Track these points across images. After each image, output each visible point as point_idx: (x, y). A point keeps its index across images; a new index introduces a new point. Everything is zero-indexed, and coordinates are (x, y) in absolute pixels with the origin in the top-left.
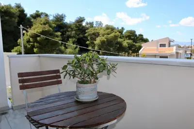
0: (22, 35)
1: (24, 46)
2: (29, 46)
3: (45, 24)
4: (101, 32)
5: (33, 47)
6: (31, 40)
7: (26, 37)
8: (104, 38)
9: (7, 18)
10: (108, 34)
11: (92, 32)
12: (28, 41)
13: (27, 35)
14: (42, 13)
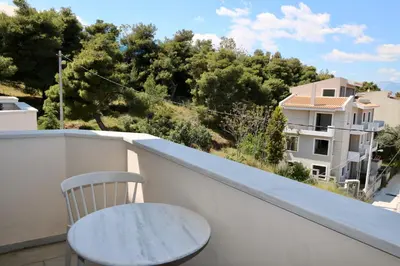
0: (60, 67)
1: (64, 85)
2: (72, 86)
3: (100, 49)
4: (211, 62)
5: (78, 87)
6: (76, 75)
7: (68, 71)
8: (213, 75)
9: (44, 35)
10: (223, 68)
11: (196, 63)
12: (71, 78)
13: (71, 67)
14: (106, 26)
